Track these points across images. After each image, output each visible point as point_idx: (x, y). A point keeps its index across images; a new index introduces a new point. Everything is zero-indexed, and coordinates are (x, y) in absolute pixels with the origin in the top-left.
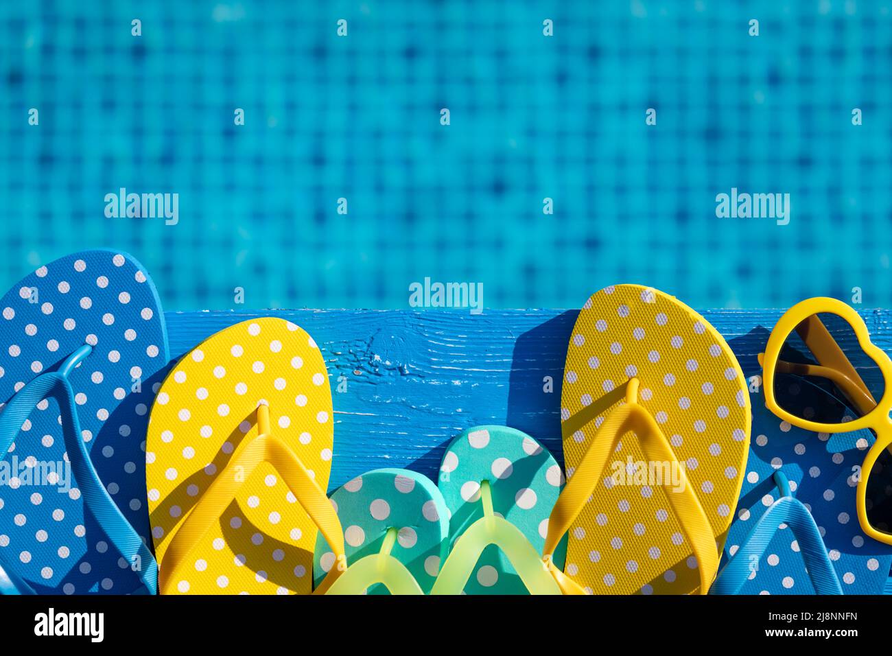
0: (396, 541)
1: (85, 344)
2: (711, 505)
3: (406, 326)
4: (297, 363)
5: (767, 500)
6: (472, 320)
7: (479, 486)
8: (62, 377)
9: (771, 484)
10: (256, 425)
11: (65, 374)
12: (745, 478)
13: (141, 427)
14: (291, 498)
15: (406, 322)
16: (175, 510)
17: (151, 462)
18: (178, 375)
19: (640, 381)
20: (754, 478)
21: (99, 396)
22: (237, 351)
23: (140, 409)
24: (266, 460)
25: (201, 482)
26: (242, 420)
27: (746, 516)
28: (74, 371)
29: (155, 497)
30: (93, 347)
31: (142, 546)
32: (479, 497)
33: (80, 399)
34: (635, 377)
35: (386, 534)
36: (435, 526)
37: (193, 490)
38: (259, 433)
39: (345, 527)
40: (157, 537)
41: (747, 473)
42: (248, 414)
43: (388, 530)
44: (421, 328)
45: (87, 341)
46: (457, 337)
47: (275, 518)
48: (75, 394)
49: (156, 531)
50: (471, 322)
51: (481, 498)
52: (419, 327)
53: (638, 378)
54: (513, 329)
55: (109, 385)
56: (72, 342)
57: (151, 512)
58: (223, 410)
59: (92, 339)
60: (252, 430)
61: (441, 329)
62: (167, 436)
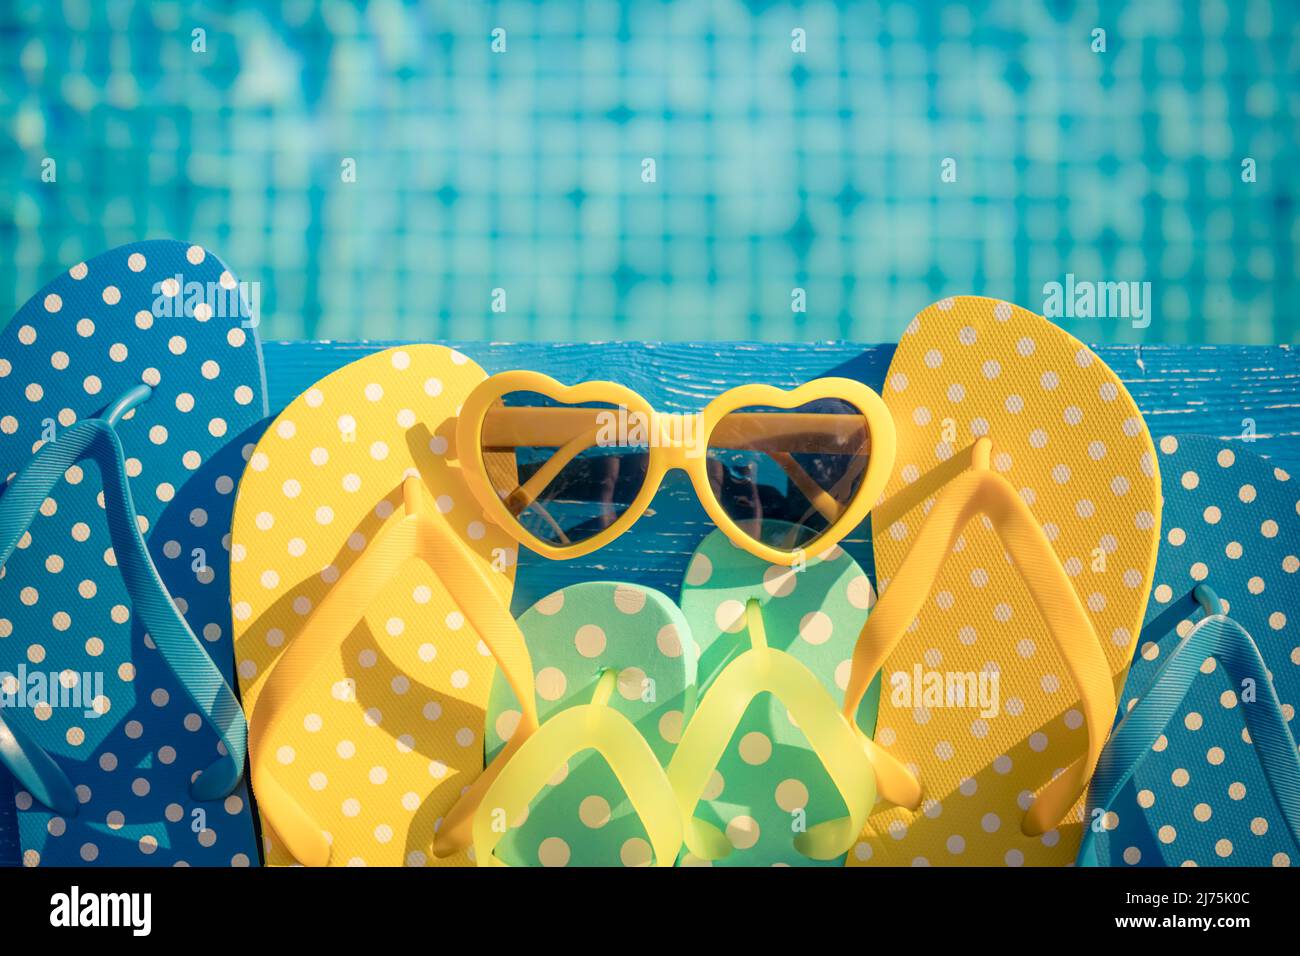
0: (616, 690)
1: (142, 383)
2: (1105, 625)
3: (631, 366)
5: (1185, 628)
6: (734, 358)
7: (744, 608)
8: (107, 426)
9: (1190, 603)
10: (402, 507)
11: (111, 421)
12: (1152, 592)
13: (223, 511)
14: (455, 620)
15: (633, 360)
16: (274, 637)
17: (238, 560)
18: (283, 428)
19: (993, 442)
20: (1165, 594)
21: (161, 463)
22: (374, 393)
23: (223, 484)
24: (417, 555)
25: (314, 591)
26: (379, 499)
27: (1152, 652)
28: (121, 423)
29: (244, 613)
30: (153, 388)
31: (222, 689)
32: (742, 627)
33: (132, 467)
34: (985, 436)
35: (597, 681)
36: (677, 663)
37: (301, 605)
38: (408, 513)
39: (537, 669)
40: (246, 677)
41: (1155, 586)
42: (389, 490)
43: (603, 672)
44: (656, 370)
45: (144, 378)
46: (710, 384)
47: (427, 652)
48: (126, 459)
49: (244, 669)
50: (732, 361)
51: (747, 628)
52: (652, 368)
53: (990, 437)
54: (796, 371)
55: (176, 446)
56: (121, 379)
57: (236, 637)
58: (351, 483)
59: (152, 376)
60: (395, 514)
61: (686, 372)
62: (265, 521)
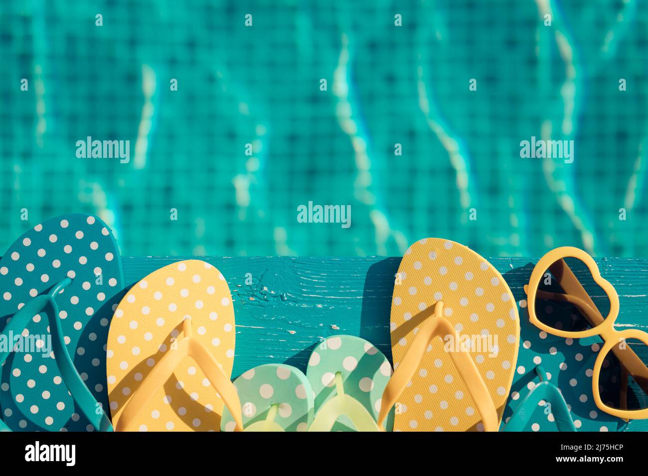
0: (278, 412)
1: (67, 277)
2: (493, 386)
3: (285, 268)
4: (211, 290)
5: (531, 386)
6: (330, 263)
7: (334, 376)
8: (50, 298)
9: (534, 374)
10: (183, 332)
11: (53, 296)
12: (516, 370)
13: (103, 334)
14: (206, 383)
15: (286, 264)
16: (126, 391)
17: (110, 357)
18: (129, 297)
19: (444, 303)
20: (522, 370)
21: (76, 313)
22: (170, 282)
23: (103, 322)
24: (189, 355)
25: (144, 369)
26: (173, 329)
27: (516, 396)
28: (58, 295)
29: (113, 381)
30: (72, 279)
31: (104, 416)
32: (333, 385)
33: (63, 315)
34: (441, 300)
35: (270, 408)
36: (304, 402)
37: (138, 376)
38: (185, 336)
39: (242, 403)
40: (113, 409)
41: (517, 367)
42: (177, 325)
43: (272, 405)
44: (296, 269)
45: (68, 275)
46: (320, 275)
48: (60, 312)
49: (113, 405)
50: (329, 265)
51: (335, 384)
52: (294, 268)
53: (443, 301)
54: (359, 270)
55: (82, 305)
56: (58, 276)
57: (109, 393)
58: (160, 322)
59: (72, 274)
60: (180, 335)
61: (309, 270)
62: (122, 339)
